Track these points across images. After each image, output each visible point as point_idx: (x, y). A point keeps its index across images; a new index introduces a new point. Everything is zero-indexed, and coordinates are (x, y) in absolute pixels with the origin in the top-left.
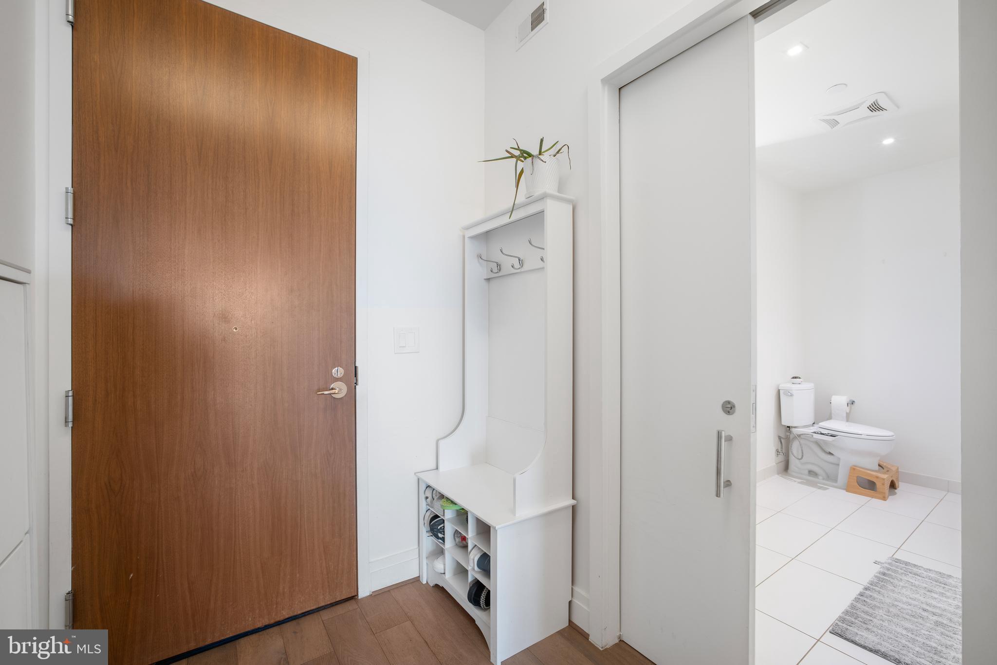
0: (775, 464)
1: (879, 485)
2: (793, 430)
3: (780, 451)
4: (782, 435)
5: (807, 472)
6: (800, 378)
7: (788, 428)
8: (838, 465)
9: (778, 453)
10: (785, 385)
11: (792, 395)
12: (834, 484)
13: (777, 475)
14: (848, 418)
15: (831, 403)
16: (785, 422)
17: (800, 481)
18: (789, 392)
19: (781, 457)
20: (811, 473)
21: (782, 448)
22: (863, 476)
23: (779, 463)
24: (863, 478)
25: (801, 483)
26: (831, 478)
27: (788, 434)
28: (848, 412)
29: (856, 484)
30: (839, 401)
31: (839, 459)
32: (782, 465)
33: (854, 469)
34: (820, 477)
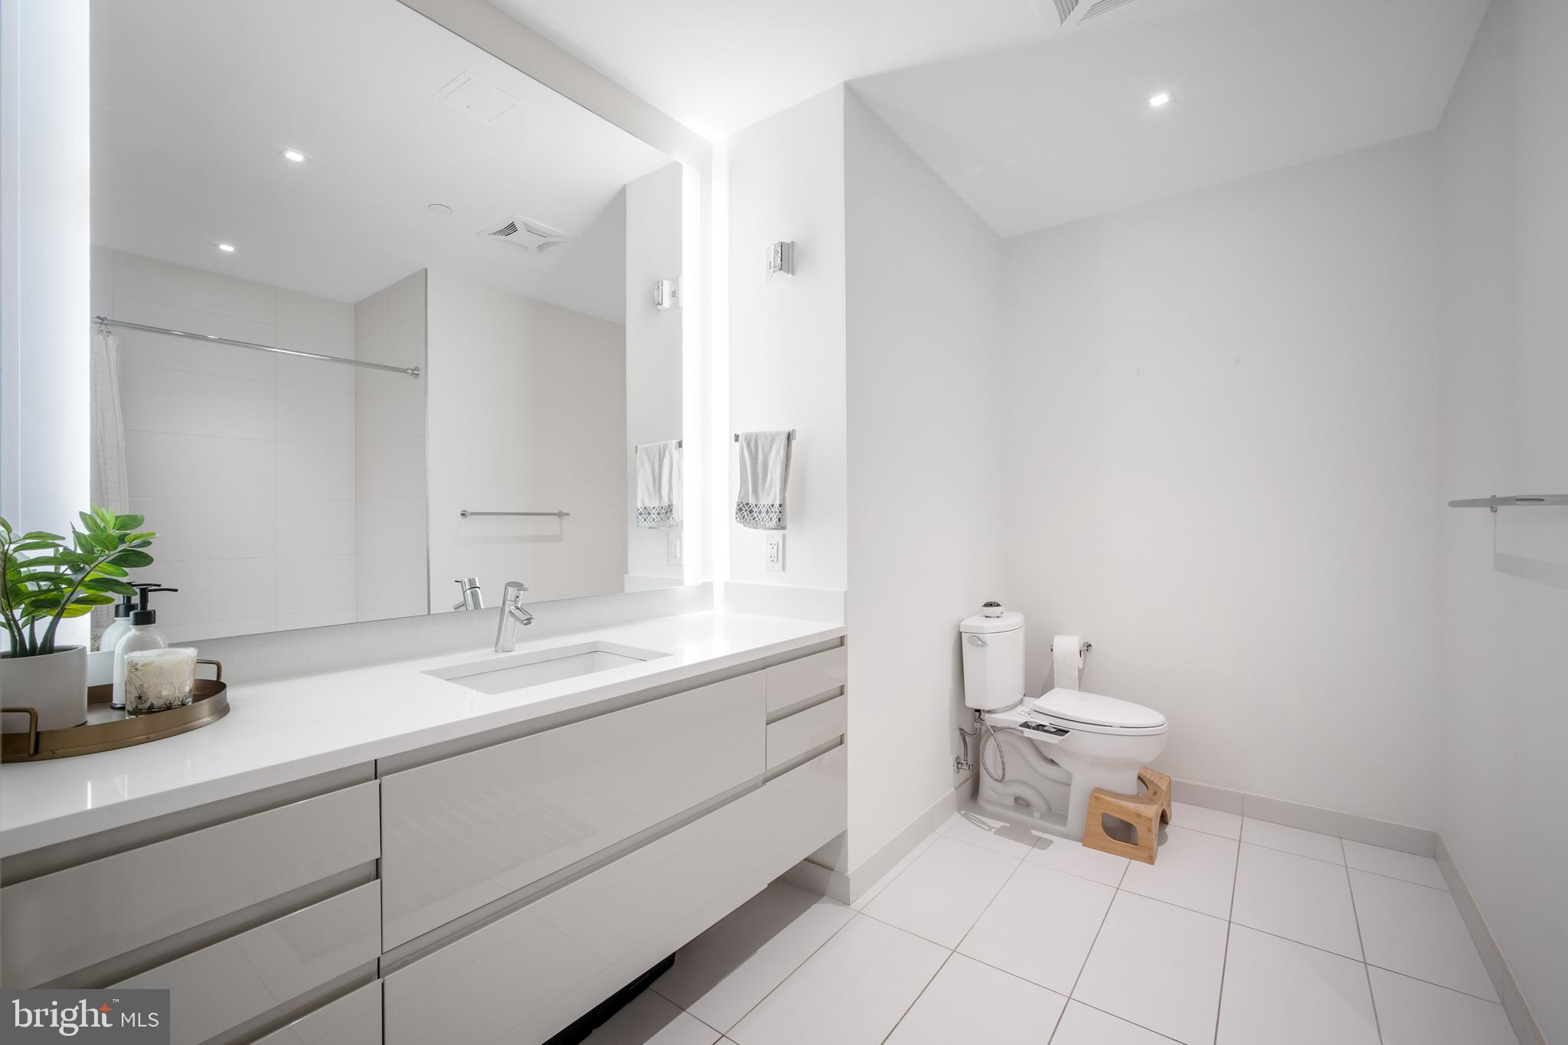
0: (953, 789)
1: (1140, 830)
2: (986, 717)
3: (962, 761)
4: (968, 729)
5: (1011, 801)
6: (998, 605)
7: (977, 714)
8: (1069, 785)
9: (960, 765)
10: (974, 622)
11: (984, 644)
12: (1061, 828)
13: (957, 816)
14: (1084, 682)
15: (1052, 650)
16: (972, 702)
17: (998, 824)
18: (978, 638)
19: (965, 773)
20: (1021, 803)
21: (966, 755)
22: (1111, 814)
23: (960, 786)
24: (1112, 816)
25: (1000, 832)
26: (1056, 813)
27: (978, 725)
28: (1081, 667)
29: (1101, 830)
30: (1066, 646)
31: (1070, 775)
32: (968, 786)
33: (1097, 798)
34: (1037, 814)
